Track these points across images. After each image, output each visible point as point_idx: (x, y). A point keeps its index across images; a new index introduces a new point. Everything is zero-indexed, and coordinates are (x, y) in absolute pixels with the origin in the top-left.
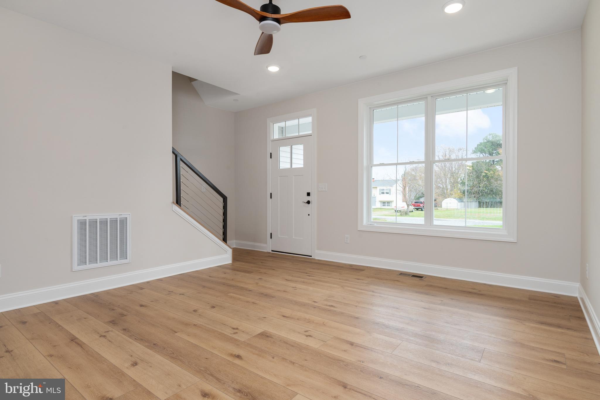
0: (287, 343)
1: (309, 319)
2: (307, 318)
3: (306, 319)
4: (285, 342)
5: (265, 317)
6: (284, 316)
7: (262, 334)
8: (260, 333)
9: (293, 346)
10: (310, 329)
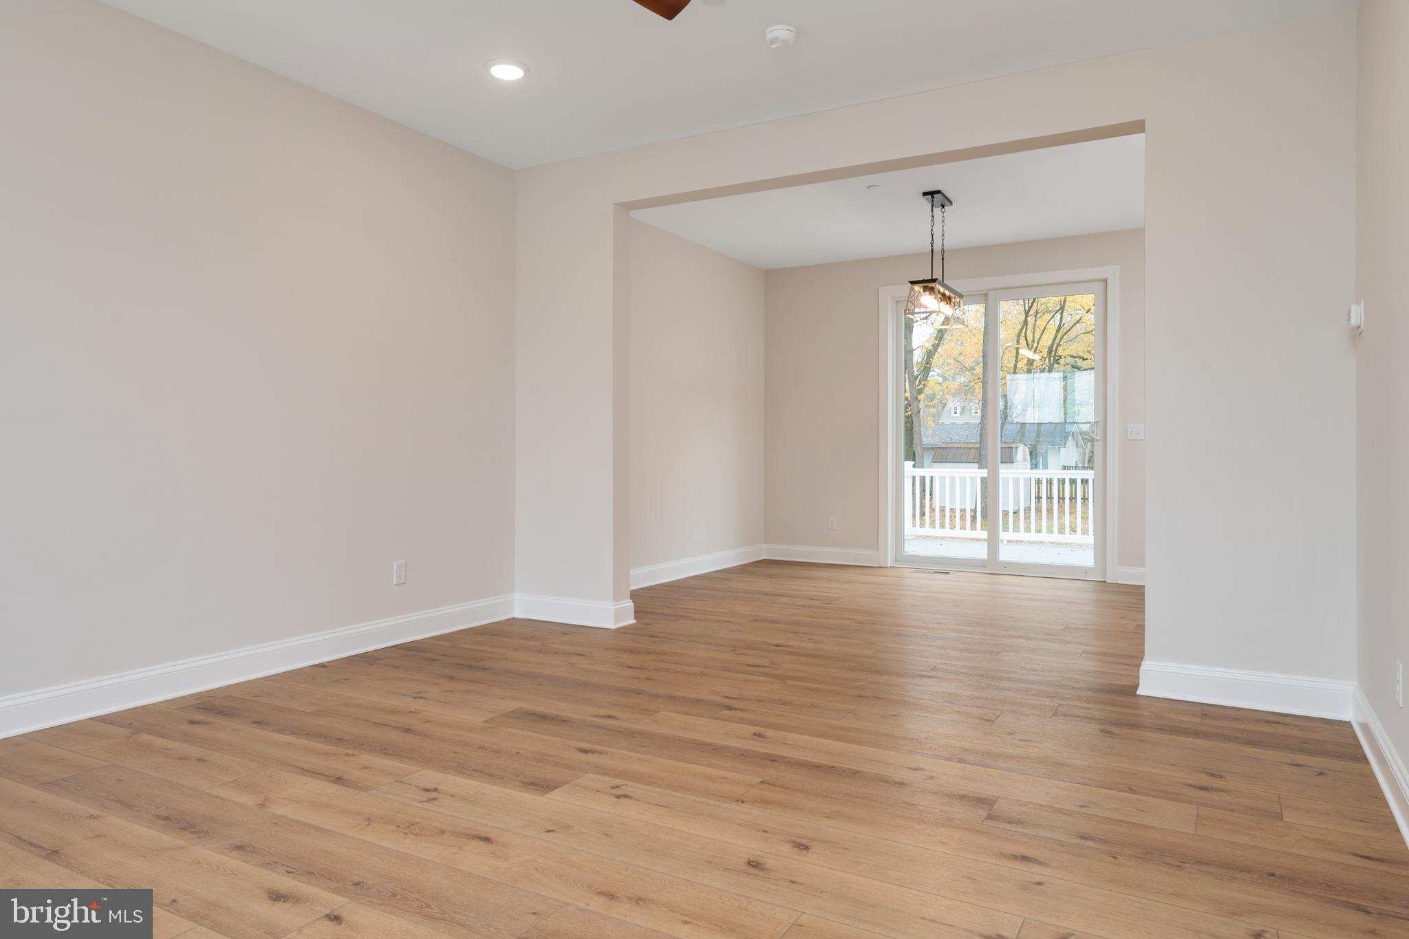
0: (488, 774)
1: (406, 833)
2: (411, 836)
3: (416, 835)
4: (492, 775)
5: (550, 834)
6: (487, 840)
7: (547, 787)
8: (552, 790)
9: (476, 770)
10: (419, 805)
